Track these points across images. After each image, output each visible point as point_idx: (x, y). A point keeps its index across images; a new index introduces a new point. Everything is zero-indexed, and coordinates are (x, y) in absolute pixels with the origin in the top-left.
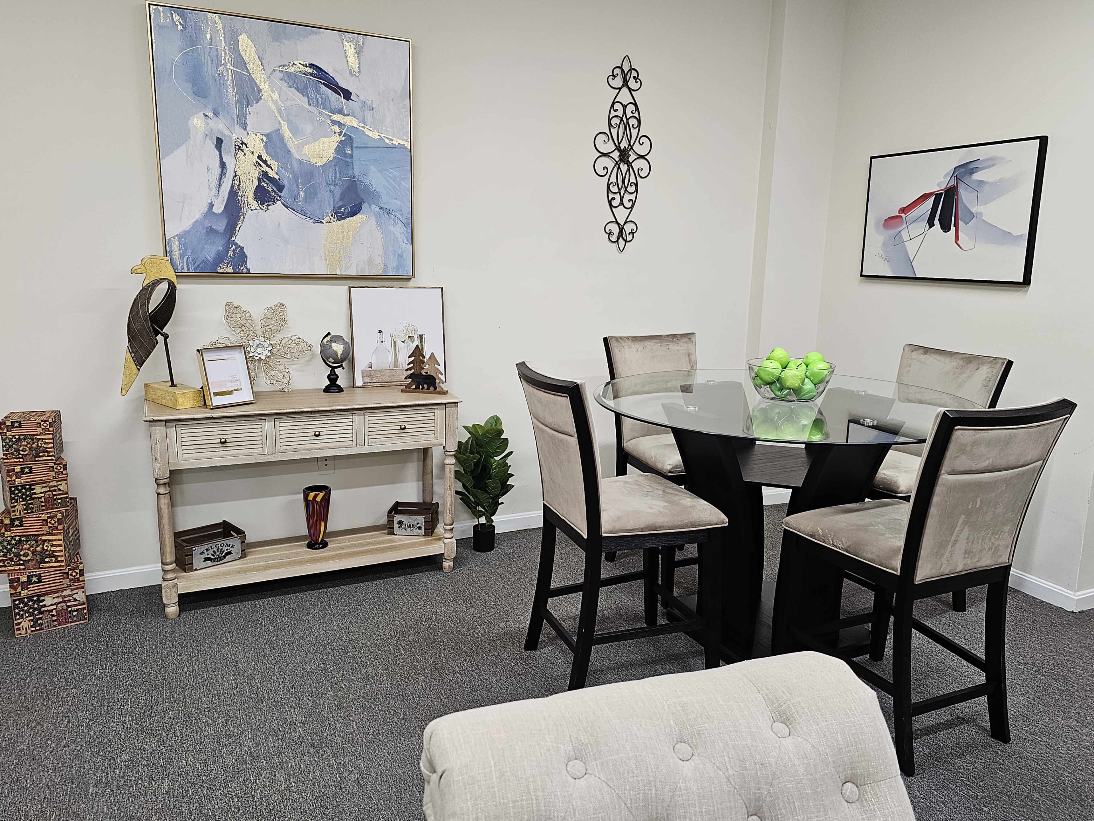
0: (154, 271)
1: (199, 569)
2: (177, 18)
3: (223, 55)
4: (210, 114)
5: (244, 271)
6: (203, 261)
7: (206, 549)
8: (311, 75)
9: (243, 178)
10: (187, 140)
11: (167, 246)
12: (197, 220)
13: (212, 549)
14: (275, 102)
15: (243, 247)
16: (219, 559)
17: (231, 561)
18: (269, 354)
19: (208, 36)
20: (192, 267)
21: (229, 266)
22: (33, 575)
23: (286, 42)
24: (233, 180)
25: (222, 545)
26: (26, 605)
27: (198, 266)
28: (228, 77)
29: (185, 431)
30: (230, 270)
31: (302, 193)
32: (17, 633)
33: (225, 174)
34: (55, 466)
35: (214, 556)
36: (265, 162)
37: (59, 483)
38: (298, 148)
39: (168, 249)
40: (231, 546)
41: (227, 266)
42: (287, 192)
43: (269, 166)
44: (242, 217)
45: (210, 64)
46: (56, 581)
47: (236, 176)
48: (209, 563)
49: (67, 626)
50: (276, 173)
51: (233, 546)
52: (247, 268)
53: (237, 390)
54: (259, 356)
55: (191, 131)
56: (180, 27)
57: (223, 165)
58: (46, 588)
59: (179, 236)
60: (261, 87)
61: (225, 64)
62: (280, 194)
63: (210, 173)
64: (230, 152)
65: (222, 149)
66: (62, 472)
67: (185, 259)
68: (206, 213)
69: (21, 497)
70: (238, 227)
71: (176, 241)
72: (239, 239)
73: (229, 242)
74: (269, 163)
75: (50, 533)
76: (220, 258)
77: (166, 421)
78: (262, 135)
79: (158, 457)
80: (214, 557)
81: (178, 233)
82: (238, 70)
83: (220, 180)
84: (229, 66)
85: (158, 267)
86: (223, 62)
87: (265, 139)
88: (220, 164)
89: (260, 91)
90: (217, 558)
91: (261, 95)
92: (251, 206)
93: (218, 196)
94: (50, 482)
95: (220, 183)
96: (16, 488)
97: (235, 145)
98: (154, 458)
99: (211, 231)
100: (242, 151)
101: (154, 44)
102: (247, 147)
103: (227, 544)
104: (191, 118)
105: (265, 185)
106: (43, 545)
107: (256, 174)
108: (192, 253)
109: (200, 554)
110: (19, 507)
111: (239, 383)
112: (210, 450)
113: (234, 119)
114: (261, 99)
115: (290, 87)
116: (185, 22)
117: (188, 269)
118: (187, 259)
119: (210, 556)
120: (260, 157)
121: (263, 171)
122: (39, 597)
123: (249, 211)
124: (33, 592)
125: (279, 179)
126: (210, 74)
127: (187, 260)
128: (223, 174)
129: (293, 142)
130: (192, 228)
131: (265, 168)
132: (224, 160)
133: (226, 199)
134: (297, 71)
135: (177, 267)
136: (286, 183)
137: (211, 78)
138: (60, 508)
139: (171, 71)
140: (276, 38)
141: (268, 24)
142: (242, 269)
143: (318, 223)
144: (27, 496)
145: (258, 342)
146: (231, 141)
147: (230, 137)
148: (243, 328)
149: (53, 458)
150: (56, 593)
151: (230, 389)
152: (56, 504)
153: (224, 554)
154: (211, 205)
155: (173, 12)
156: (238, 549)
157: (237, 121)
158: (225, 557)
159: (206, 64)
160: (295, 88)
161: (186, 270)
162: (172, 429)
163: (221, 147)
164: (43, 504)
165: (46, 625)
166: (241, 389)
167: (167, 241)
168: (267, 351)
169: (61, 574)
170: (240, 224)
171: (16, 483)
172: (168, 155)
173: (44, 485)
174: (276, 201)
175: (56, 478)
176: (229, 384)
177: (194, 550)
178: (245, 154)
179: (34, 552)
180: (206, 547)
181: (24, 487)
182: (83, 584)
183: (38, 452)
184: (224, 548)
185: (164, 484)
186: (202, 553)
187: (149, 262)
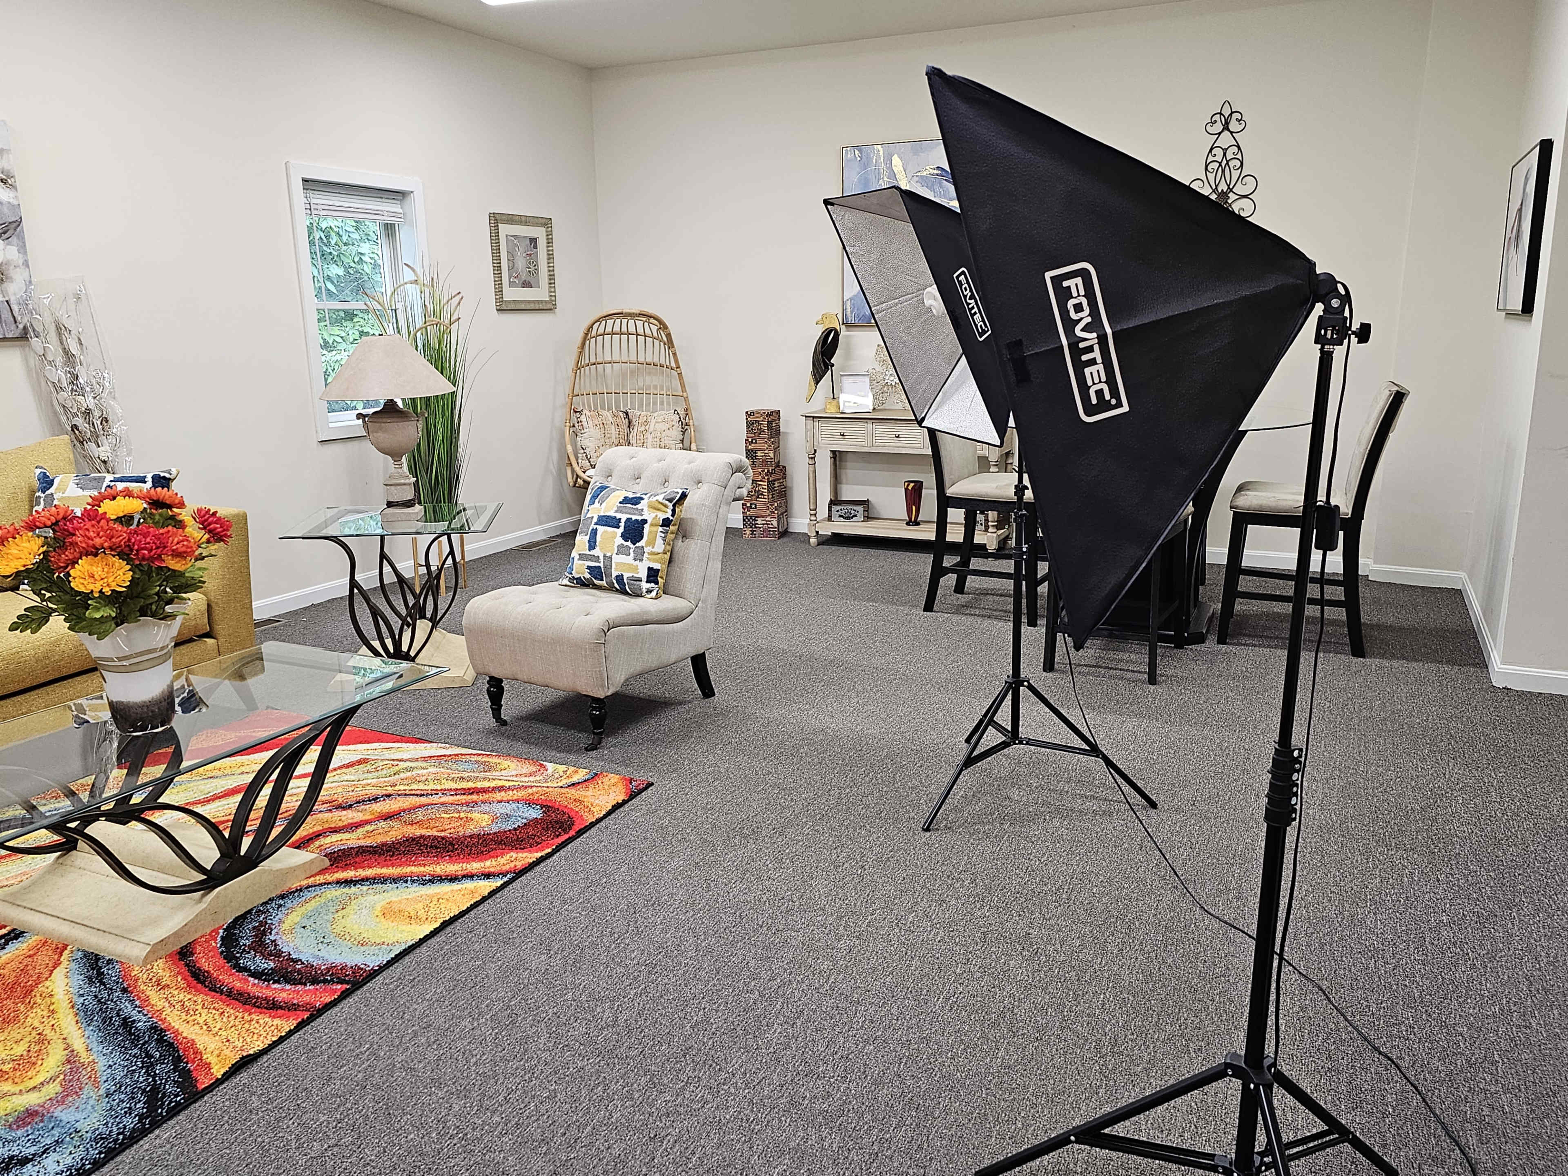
0: (827, 323)
1: (836, 520)
2: (857, 152)
3: (883, 172)
6: (863, 315)
7: (841, 509)
8: (937, 175)
11: (844, 306)
13: (844, 512)
16: (848, 517)
17: (857, 520)
18: (897, 382)
19: (874, 161)
20: (857, 320)
22: (753, 503)
23: (923, 154)
25: (851, 509)
26: (749, 520)
27: (861, 319)
29: (823, 425)
32: (744, 536)
34: (768, 442)
35: (845, 516)
37: (769, 453)
39: (844, 308)
40: (857, 514)
45: (874, 179)
46: (763, 510)
48: (842, 518)
49: (767, 539)
53: (864, 402)
54: (891, 382)
56: (859, 159)
58: (758, 513)
59: (851, 299)
61: (883, 178)
66: (771, 446)
67: (853, 315)
69: (750, 456)
71: (849, 303)
75: (761, 481)
77: (814, 417)
79: (808, 442)
81: (850, 297)
82: (891, 180)
84: (885, 179)
85: (830, 320)
86: (882, 176)
96: (749, 450)
98: (806, 443)
103: (854, 509)
106: (759, 487)
108: (857, 310)
110: (750, 462)
111: (866, 399)
112: (836, 439)
115: (923, 186)
116: (861, 154)
117: (855, 322)
118: (855, 314)
119: (842, 515)
122: (756, 517)
124: (752, 513)
130: (858, 293)
134: (928, 174)
135: (849, 320)
138: (769, 468)
140: (916, 153)
141: (910, 144)
144: (754, 456)
145: (891, 372)
148: (884, 362)
149: (767, 437)
150: (763, 517)
153: (852, 515)
155: (855, 150)
156: (862, 516)
158: (852, 517)
159: (872, 180)
160: (926, 186)
161: (853, 322)
162: (817, 423)
165: (758, 534)
166: (867, 403)
167: (844, 303)
168: (896, 379)
169: (766, 507)
171: (749, 448)
175: (767, 450)
177: (833, 510)
179: (755, 490)
180: (840, 507)
181: (752, 451)
182: (776, 515)
183: (761, 431)
184: (852, 512)
185: (812, 458)
186: (838, 511)
187: (825, 316)
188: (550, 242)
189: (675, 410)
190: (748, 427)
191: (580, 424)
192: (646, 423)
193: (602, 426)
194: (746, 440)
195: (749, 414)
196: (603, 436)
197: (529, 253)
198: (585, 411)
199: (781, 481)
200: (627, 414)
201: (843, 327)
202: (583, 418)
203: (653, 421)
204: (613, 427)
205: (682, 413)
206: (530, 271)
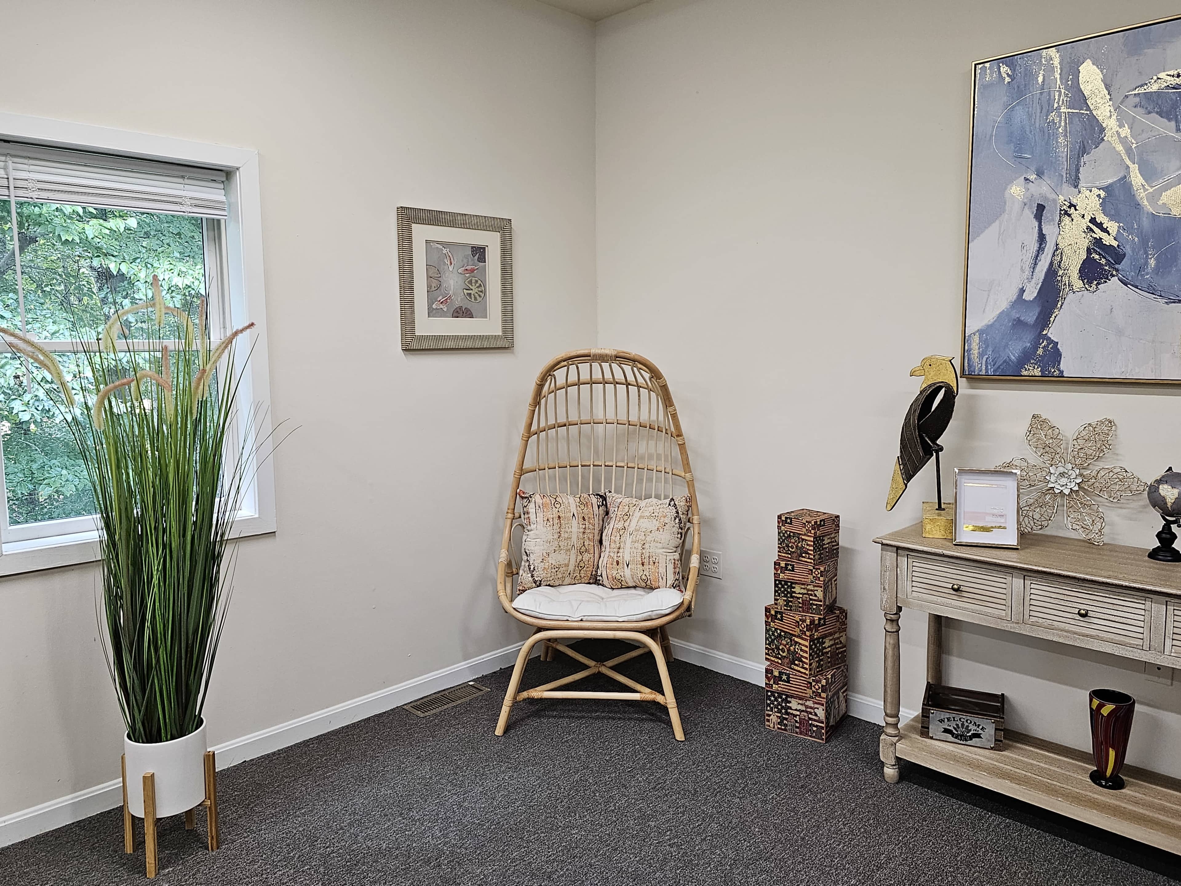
0: (932, 373)
1: (936, 740)
2: (1005, 69)
3: (1057, 97)
4: (1033, 177)
5: (1055, 373)
6: (1005, 361)
7: (947, 718)
9: (1067, 251)
10: (1001, 214)
11: (966, 345)
12: (1004, 310)
13: (954, 720)
14: (1123, 141)
15: (1057, 343)
16: (962, 737)
17: (979, 747)
18: (1076, 488)
19: (1040, 79)
20: (991, 369)
21: (1036, 367)
22: (784, 672)
23: (1150, 51)
24: (1054, 255)
25: (969, 722)
26: (776, 699)
27: (999, 367)
28: (1060, 123)
29: (918, 565)
30: (1037, 372)
31: (1152, 262)
32: (767, 723)
33: (1043, 250)
34: (814, 570)
35: (957, 731)
36: (1100, 226)
37: (816, 588)
38: (1153, 198)
39: (966, 348)
40: (981, 727)
41: (1034, 367)
42: (1129, 262)
43: (1105, 231)
44: (1060, 303)
45: (1038, 114)
46: (801, 687)
47: (1057, 249)
48: (949, 737)
49: (806, 738)
50: (1115, 239)
51: (983, 729)
52: (1059, 370)
53: (1000, 527)
54: (1061, 489)
55: (1007, 203)
56: (1007, 79)
57: (1042, 238)
58: (793, 690)
59: (981, 332)
60: (1104, 125)
61: (1059, 108)
62: (1117, 266)
63: (1024, 251)
64: (1053, 220)
65: (1043, 218)
66: (819, 578)
67: (985, 359)
68: (1015, 301)
69: (783, 592)
70: (1053, 316)
71: (976, 339)
72: (1053, 332)
73: (1040, 336)
74: (1105, 226)
75: (800, 636)
76: (1026, 358)
77: (898, 548)
78: (1099, 189)
79: (887, 587)
80: (956, 733)
81: (980, 328)
82: (1074, 111)
83: (1037, 259)
84: (1063, 109)
85: (938, 368)
86: (1056, 105)
87: (1103, 194)
88: (1039, 237)
89: (1102, 130)
90: (961, 736)
91: (1103, 135)
92: (1074, 287)
93: (1032, 278)
94: (808, 585)
95: (1036, 262)
96: (780, 581)
97: (1061, 210)
98: (883, 587)
99: (1019, 323)
100: (1069, 215)
101: (976, 110)
102: (1076, 210)
103: (975, 723)
104: (1009, 187)
105: (1097, 257)
106: (795, 646)
107: (1085, 243)
108: (993, 351)
109: (939, 721)
110: (781, 602)
111: (1004, 519)
112: (942, 594)
113: (1063, 176)
114: (1104, 140)
115: (1149, 113)
116: (1014, 71)
117: (987, 371)
118: (987, 359)
119: (951, 728)
120: (1093, 221)
121: (1095, 238)
122: (787, 697)
123: (1071, 294)
124: (782, 689)
125: (1118, 246)
126: (1037, 126)
127: (986, 361)
128: (1041, 249)
129: (1145, 190)
130: (995, 321)
131: (1099, 233)
132: (1044, 232)
133: (1041, 280)
134: (1163, 86)
135: (975, 369)
136: (1128, 250)
137: (1038, 130)
138: (814, 614)
139: (991, 136)
140: (1134, 51)
141: (1124, 35)
142: (1053, 370)
143: (1174, 302)
144: (788, 592)
145: (1061, 469)
146: (1056, 205)
147: (1054, 201)
148: (1047, 449)
149: (812, 561)
150: (800, 700)
151: (989, 525)
152: (811, 609)
153: (970, 734)
154: (1022, 291)
155: (1001, 65)
156: (990, 735)
157: (1067, 177)
158: (971, 738)
159: (1034, 115)
160: (1157, 113)
161: (983, 372)
162: (903, 558)
163: (1042, 216)
164: (801, 605)
165: (790, 728)
166: (1005, 528)
167: (967, 338)
168: (1073, 484)
169: (806, 683)
170: (1057, 313)
171: (781, 577)
172: (978, 236)
173: (803, 587)
174: (1110, 277)
175: (813, 583)
176: (989, 518)
177: (933, 713)
178: (1072, 220)
179: (789, 650)
180: (948, 715)
181: (786, 583)
182: (824, 701)
183: (802, 552)
184: (971, 727)
185: (892, 621)
186: (942, 721)
187: (928, 363)
188: (506, 252)
189: (672, 499)
190: (781, 541)
191: (526, 516)
192: (626, 517)
193: (556, 521)
194: (775, 563)
195: (784, 520)
196: (556, 536)
197: (469, 268)
198: (537, 498)
199: (837, 635)
200: (604, 498)
201: (963, 381)
202: (531, 508)
203: (637, 514)
204: (574, 522)
205: (681, 504)
206: (470, 294)
